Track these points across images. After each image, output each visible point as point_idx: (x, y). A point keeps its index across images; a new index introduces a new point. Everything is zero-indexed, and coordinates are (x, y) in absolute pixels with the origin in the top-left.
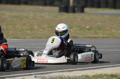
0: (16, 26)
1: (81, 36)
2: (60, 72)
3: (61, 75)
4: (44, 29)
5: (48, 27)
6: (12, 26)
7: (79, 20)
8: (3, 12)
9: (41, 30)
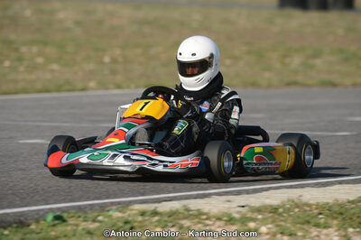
0: (153, 51)
1: (348, 81)
2: (291, 187)
3: (297, 196)
4: (235, 58)
5: (249, 53)
6: (139, 51)
7: (340, 32)
8: (110, 7)
9: (228, 62)
